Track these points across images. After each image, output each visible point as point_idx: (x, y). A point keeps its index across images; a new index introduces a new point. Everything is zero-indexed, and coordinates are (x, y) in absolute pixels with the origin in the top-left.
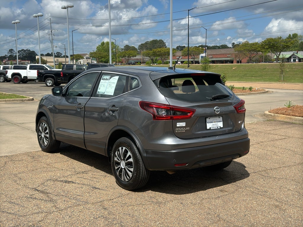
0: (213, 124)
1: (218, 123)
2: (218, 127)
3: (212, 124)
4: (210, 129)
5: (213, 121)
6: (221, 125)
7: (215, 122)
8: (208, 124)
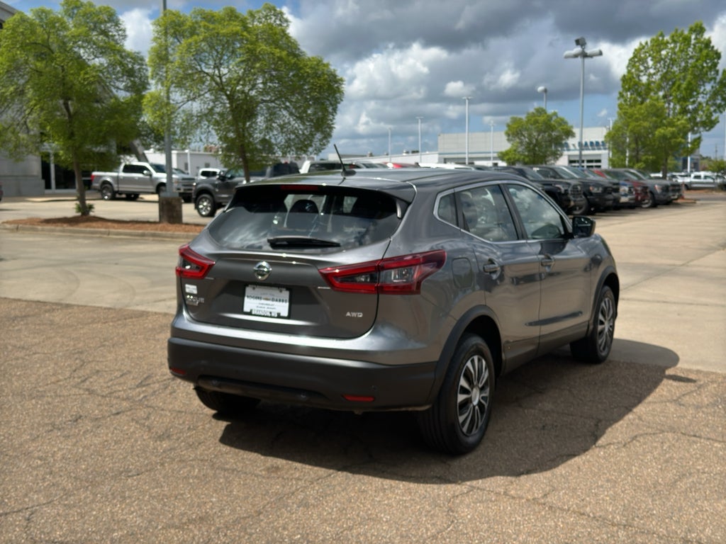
0: (260, 304)
1: (275, 303)
2: (271, 313)
3: (258, 301)
5: (263, 297)
6: (283, 308)
7: (267, 299)
8: (246, 300)
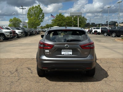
4: (63, 55)
6: (71, 53)
7: (67, 52)
8: (62, 52)
